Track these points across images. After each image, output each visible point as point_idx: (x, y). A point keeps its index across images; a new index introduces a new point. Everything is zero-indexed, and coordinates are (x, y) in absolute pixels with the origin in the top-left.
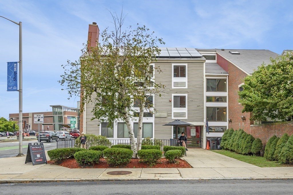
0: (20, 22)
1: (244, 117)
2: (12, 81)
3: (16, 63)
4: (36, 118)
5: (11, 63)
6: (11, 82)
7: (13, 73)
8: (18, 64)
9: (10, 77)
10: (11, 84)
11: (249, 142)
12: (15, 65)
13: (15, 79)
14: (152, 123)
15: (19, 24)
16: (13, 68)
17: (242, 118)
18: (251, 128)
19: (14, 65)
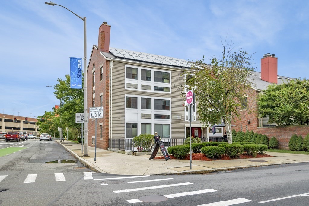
0: (84, 17)
1: (249, 121)
2: (76, 78)
3: (80, 59)
4: (79, 117)
5: (74, 58)
6: (74, 78)
7: (77, 69)
8: (83, 60)
9: (74, 73)
10: (75, 81)
11: (265, 140)
12: (79, 61)
13: (79, 76)
14: (170, 124)
15: (84, 20)
16: (77, 64)
17: (248, 122)
18: (258, 129)
19: (77, 61)
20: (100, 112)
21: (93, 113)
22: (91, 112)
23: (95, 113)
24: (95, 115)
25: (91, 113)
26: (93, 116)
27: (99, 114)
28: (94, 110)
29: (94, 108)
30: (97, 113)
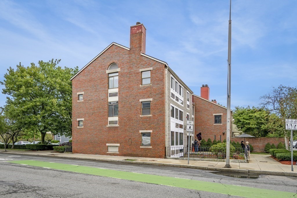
20: (296, 124)
21: (289, 125)
22: (287, 123)
23: (291, 125)
24: (291, 126)
25: (287, 125)
26: (289, 127)
27: (295, 126)
28: (290, 122)
29: (290, 120)
30: (293, 125)
